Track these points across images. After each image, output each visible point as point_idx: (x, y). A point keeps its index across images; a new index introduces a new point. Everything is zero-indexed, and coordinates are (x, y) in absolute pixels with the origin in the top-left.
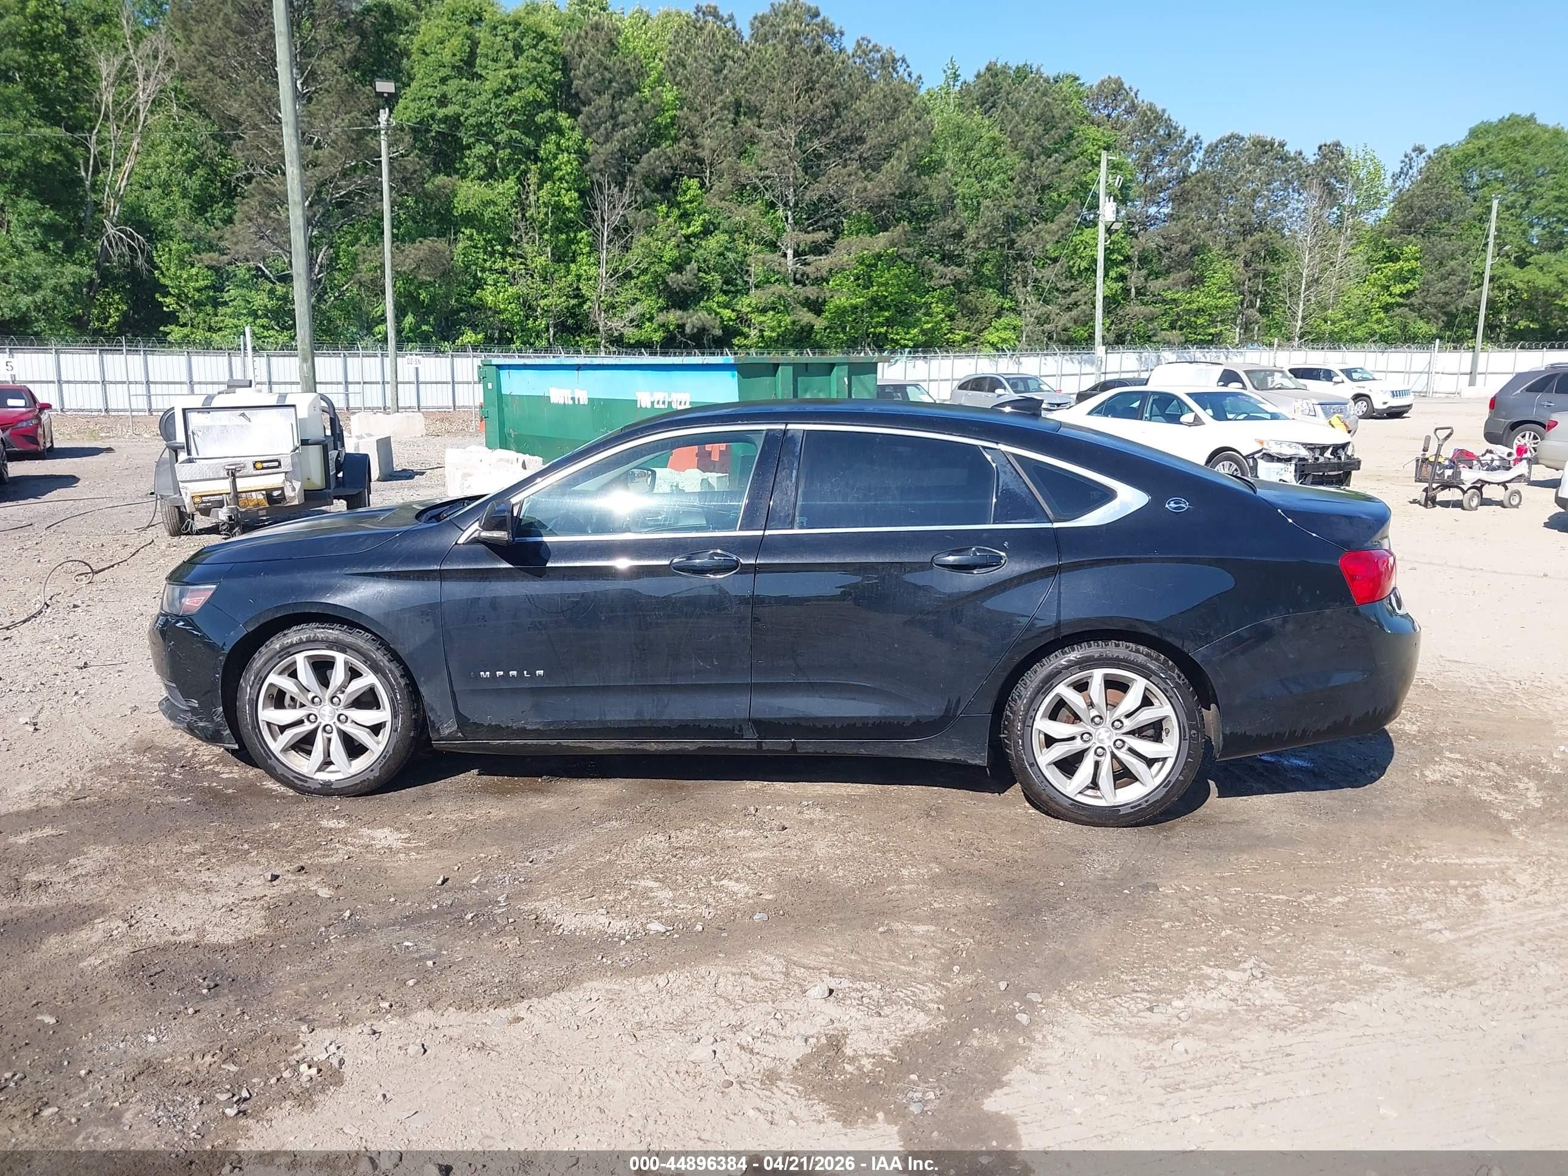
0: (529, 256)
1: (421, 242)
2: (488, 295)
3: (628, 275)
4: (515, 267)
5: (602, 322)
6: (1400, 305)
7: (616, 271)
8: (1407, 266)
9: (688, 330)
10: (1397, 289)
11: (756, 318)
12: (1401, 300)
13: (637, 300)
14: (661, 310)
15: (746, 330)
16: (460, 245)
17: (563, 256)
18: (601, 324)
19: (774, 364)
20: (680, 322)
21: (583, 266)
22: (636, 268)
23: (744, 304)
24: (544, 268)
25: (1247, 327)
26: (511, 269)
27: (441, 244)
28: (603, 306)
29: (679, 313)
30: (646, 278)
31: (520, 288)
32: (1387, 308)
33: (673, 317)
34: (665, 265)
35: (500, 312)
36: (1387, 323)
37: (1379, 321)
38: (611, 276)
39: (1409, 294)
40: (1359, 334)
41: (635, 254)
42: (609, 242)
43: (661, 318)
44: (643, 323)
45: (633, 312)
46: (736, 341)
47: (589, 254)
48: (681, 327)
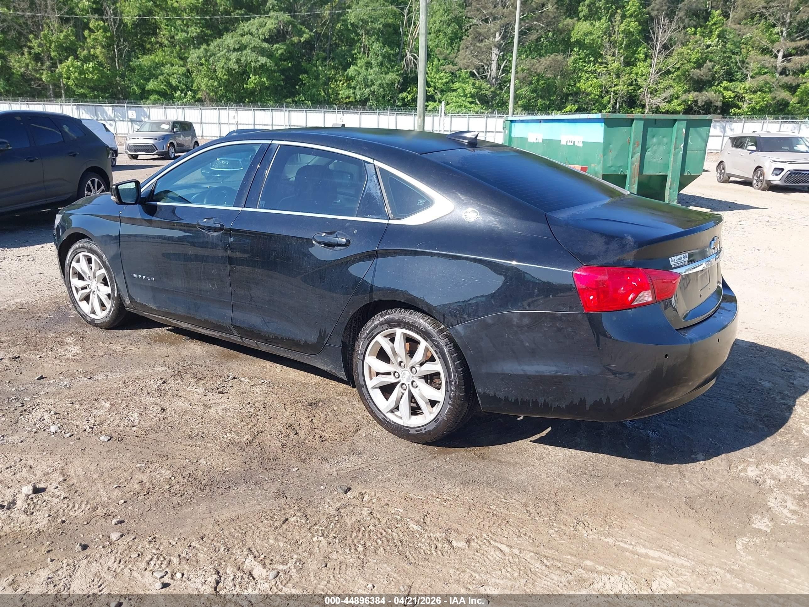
0: (610, 62)
1: (549, 56)
2: (582, 85)
3: (668, 72)
4: (601, 69)
5: (647, 101)
7: (660, 70)
9: (699, 104)
11: (747, 96)
13: (671, 86)
14: (685, 92)
15: (741, 104)
16: (573, 57)
17: (629, 63)
18: (647, 100)
19: (631, 119)
20: (695, 99)
21: (641, 67)
22: (673, 67)
23: (740, 87)
24: (618, 69)
26: (599, 71)
27: (560, 57)
28: (650, 90)
29: (696, 93)
30: (679, 73)
31: (603, 80)
33: (691, 96)
34: (692, 64)
35: (588, 94)
38: (658, 73)
41: (673, 61)
42: (659, 53)
43: (684, 97)
44: (672, 100)
45: (667, 94)
46: (732, 111)
47: (645, 60)
48: (696, 102)
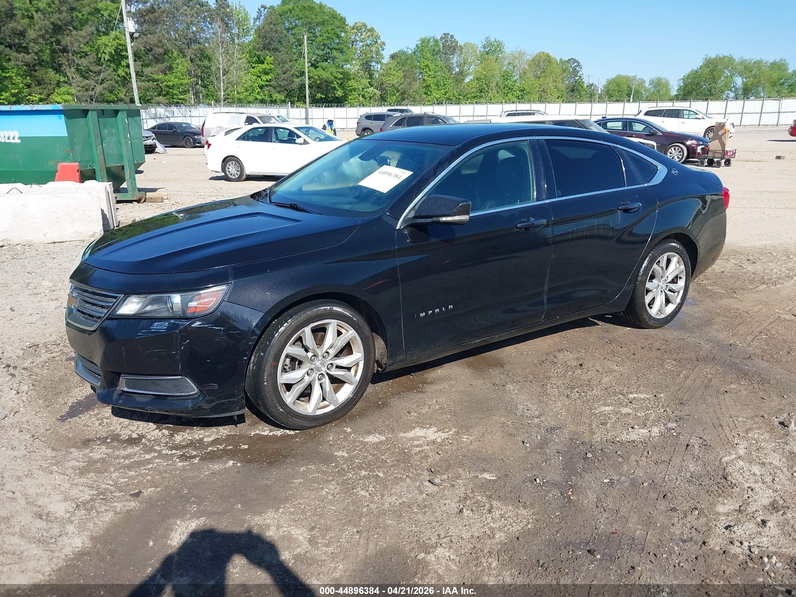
6: (267, 86)
8: (268, 67)
10: (264, 78)
12: (267, 83)
25: (196, 94)
32: (261, 87)
36: (261, 94)
37: (258, 93)
39: (270, 81)
40: (251, 99)
